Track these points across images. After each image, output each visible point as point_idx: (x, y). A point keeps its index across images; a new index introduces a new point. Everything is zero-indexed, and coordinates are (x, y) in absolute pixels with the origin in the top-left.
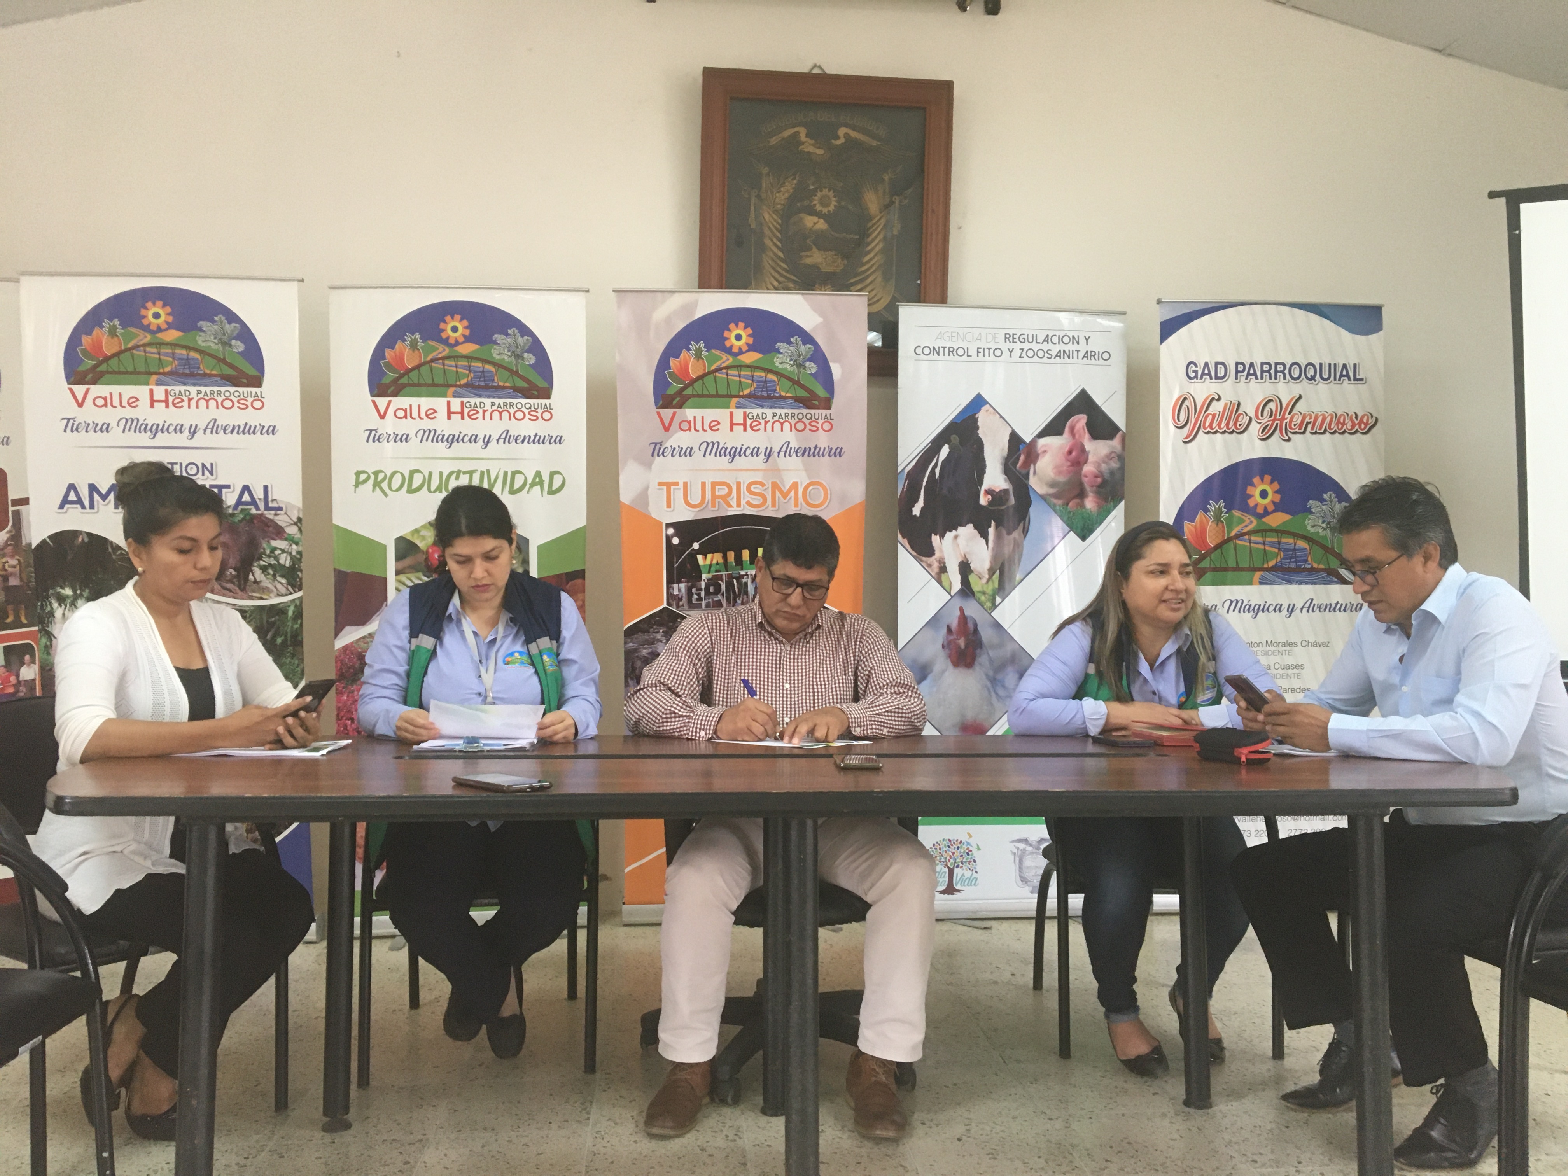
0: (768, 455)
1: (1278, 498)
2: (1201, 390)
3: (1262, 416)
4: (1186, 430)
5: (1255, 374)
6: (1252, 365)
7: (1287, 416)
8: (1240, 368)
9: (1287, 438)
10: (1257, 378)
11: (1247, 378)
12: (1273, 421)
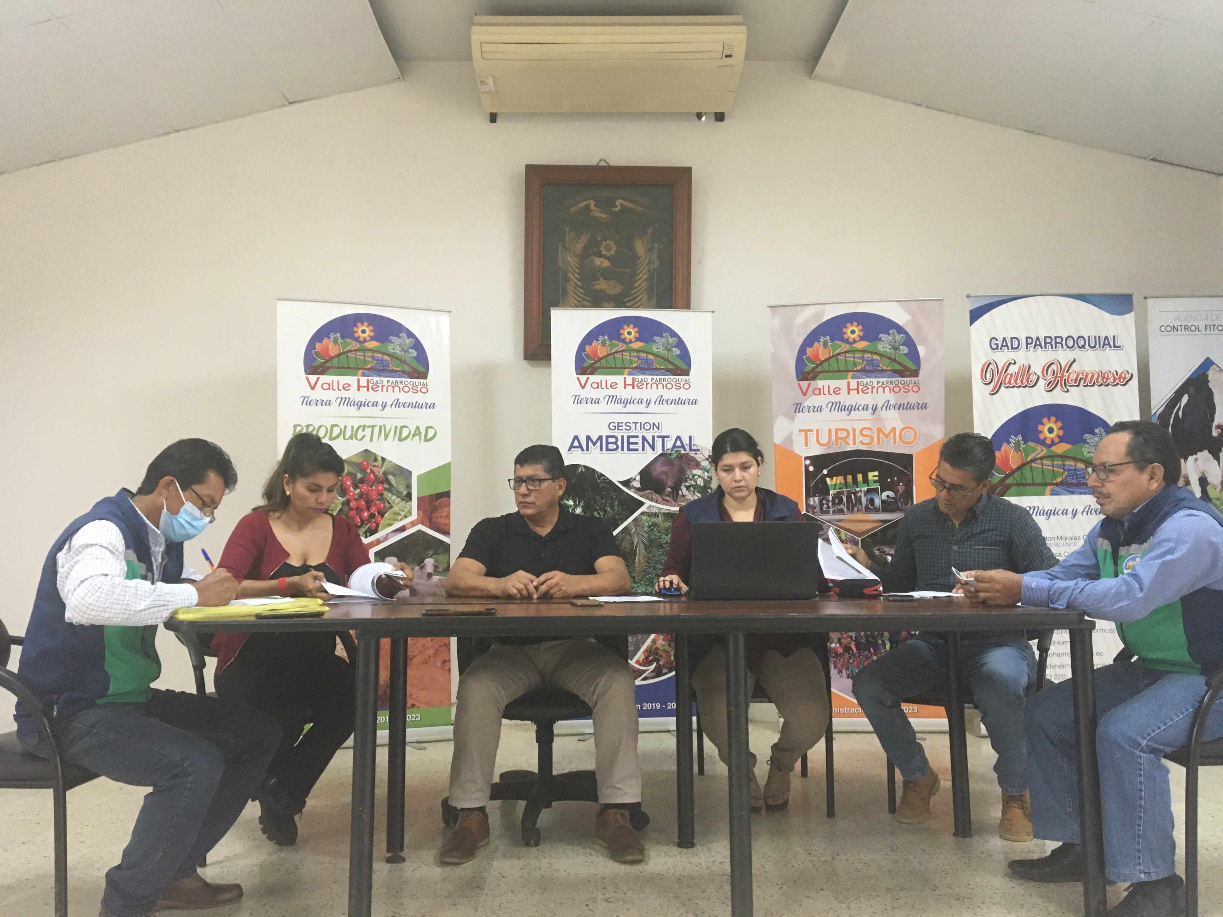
0: (875, 409)
1: (1061, 433)
2: (1001, 357)
3: (1047, 374)
5: (1040, 345)
6: (1038, 338)
7: (1065, 374)
8: (1029, 340)
9: (1065, 390)
10: (1042, 348)
11: (1034, 348)
12: (1055, 378)
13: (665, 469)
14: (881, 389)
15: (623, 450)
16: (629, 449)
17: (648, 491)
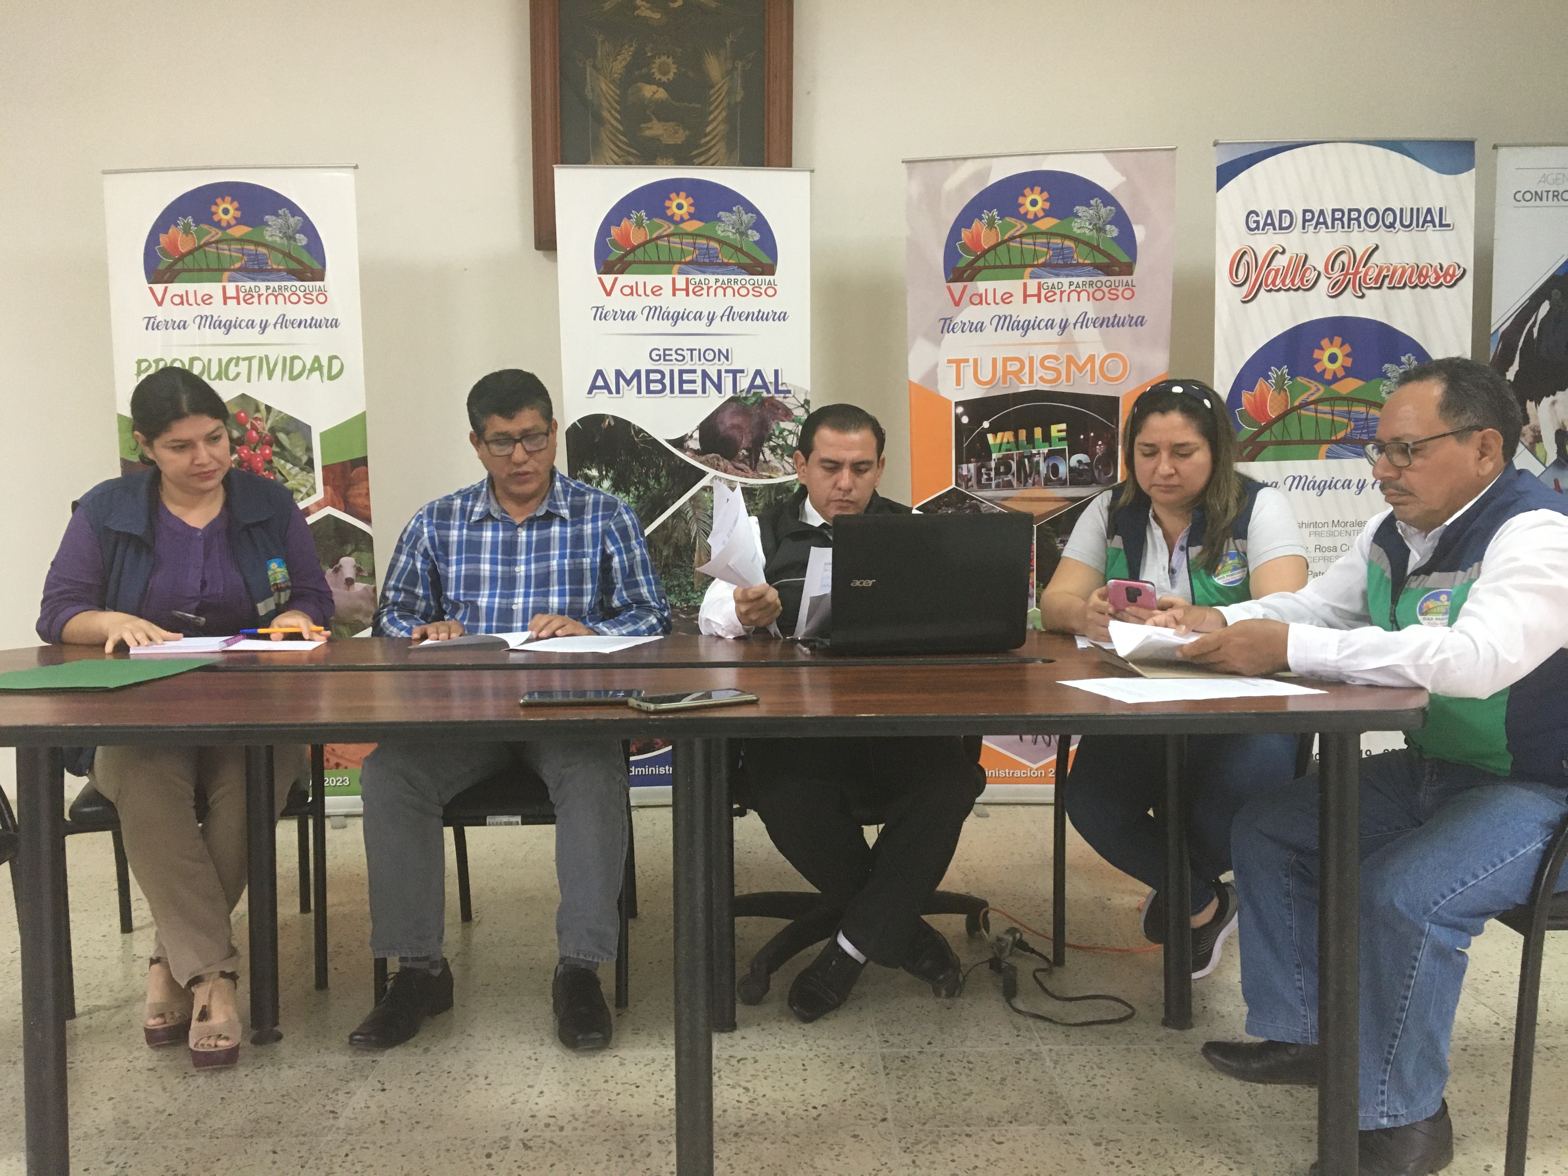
0: (1064, 327)
1: (1349, 362)
3: (1332, 270)
5: (1325, 223)
6: (1322, 212)
7: (1361, 269)
8: (1308, 216)
9: (1360, 294)
10: (1327, 227)
11: (1315, 228)
12: (1345, 276)
13: (737, 420)
14: (1074, 295)
15: (672, 391)
16: (682, 391)
17: (713, 455)
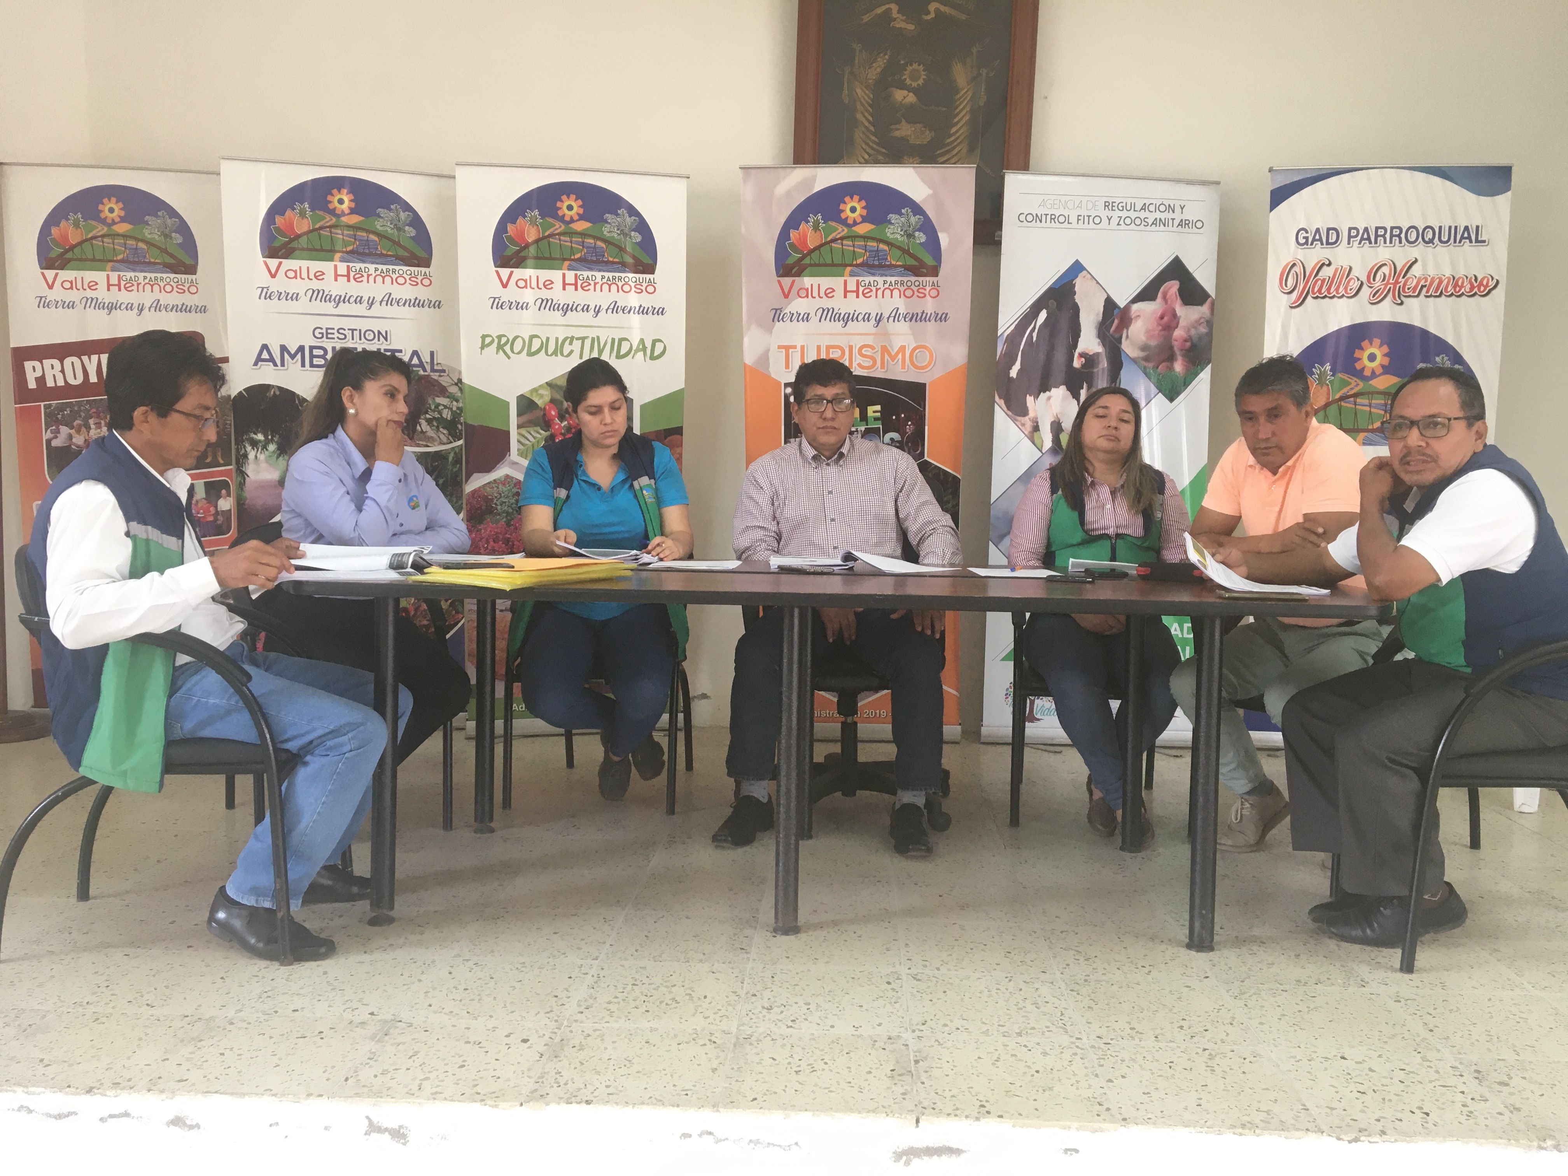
1: (1386, 361)
2: (1313, 256)
3: (1374, 280)
4: (1295, 295)
5: (1369, 239)
6: (1366, 229)
7: (1400, 280)
8: (1354, 232)
9: (1399, 302)
10: (1371, 243)
11: (1360, 243)
12: (1386, 285)
